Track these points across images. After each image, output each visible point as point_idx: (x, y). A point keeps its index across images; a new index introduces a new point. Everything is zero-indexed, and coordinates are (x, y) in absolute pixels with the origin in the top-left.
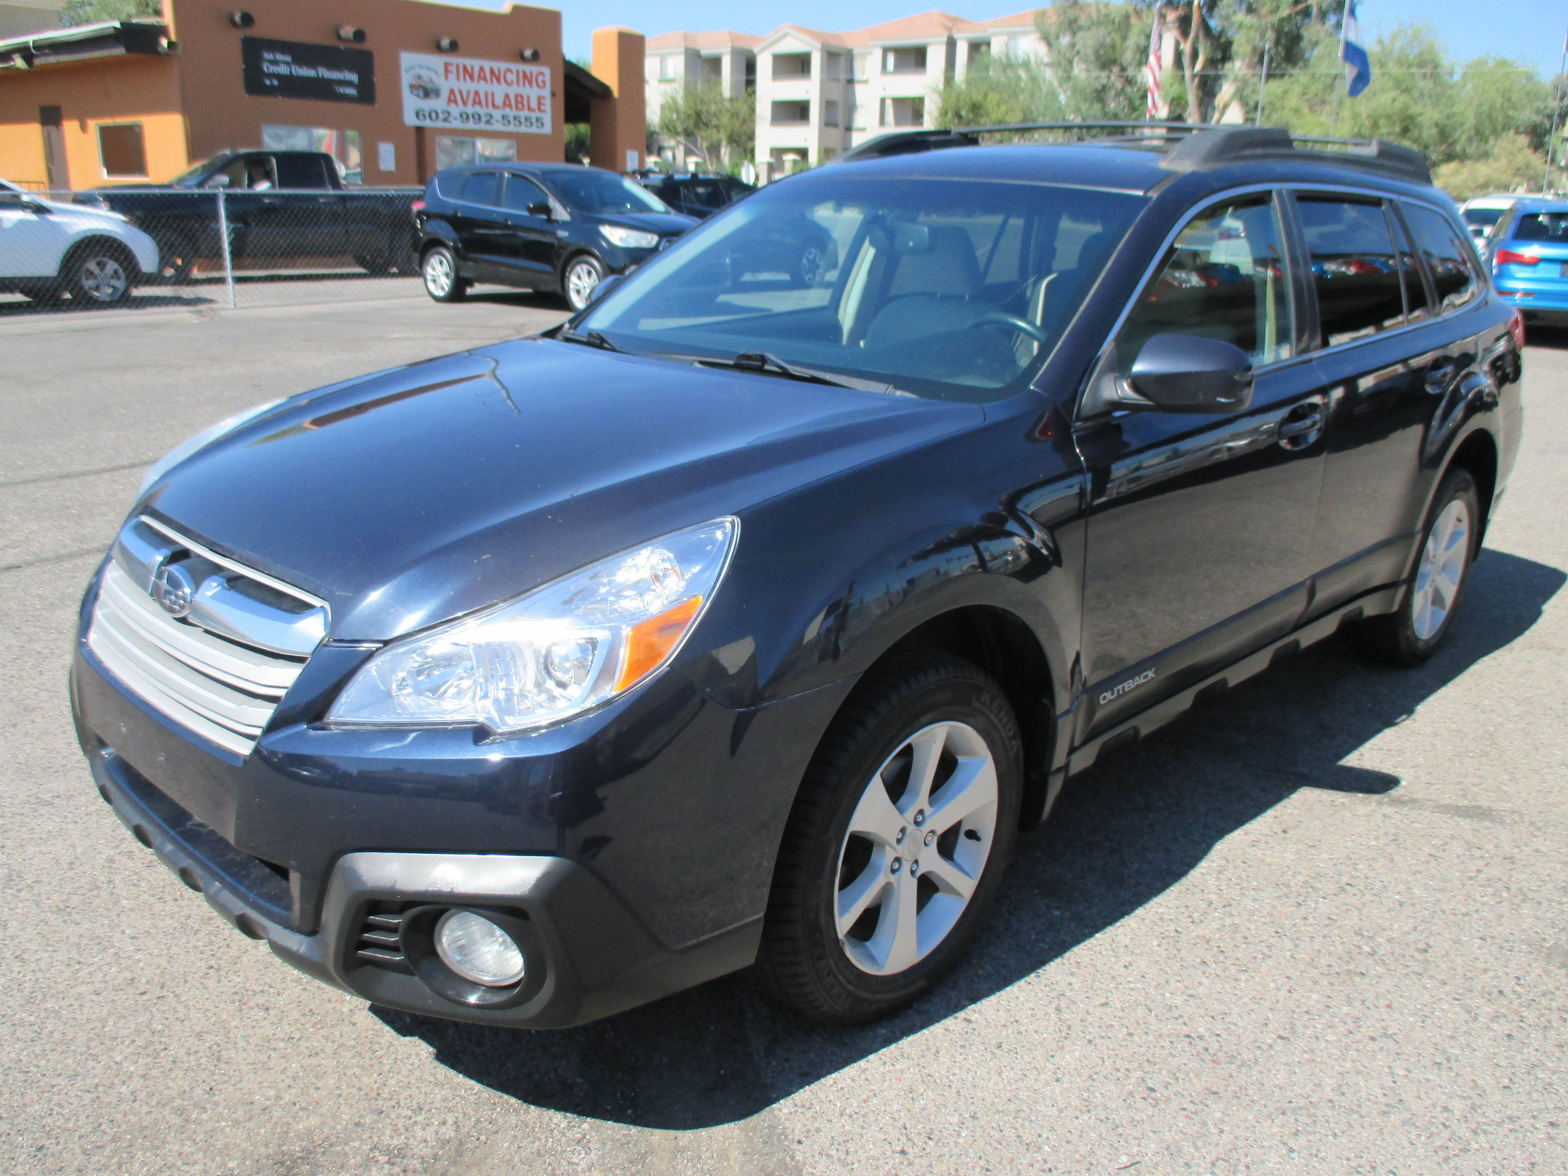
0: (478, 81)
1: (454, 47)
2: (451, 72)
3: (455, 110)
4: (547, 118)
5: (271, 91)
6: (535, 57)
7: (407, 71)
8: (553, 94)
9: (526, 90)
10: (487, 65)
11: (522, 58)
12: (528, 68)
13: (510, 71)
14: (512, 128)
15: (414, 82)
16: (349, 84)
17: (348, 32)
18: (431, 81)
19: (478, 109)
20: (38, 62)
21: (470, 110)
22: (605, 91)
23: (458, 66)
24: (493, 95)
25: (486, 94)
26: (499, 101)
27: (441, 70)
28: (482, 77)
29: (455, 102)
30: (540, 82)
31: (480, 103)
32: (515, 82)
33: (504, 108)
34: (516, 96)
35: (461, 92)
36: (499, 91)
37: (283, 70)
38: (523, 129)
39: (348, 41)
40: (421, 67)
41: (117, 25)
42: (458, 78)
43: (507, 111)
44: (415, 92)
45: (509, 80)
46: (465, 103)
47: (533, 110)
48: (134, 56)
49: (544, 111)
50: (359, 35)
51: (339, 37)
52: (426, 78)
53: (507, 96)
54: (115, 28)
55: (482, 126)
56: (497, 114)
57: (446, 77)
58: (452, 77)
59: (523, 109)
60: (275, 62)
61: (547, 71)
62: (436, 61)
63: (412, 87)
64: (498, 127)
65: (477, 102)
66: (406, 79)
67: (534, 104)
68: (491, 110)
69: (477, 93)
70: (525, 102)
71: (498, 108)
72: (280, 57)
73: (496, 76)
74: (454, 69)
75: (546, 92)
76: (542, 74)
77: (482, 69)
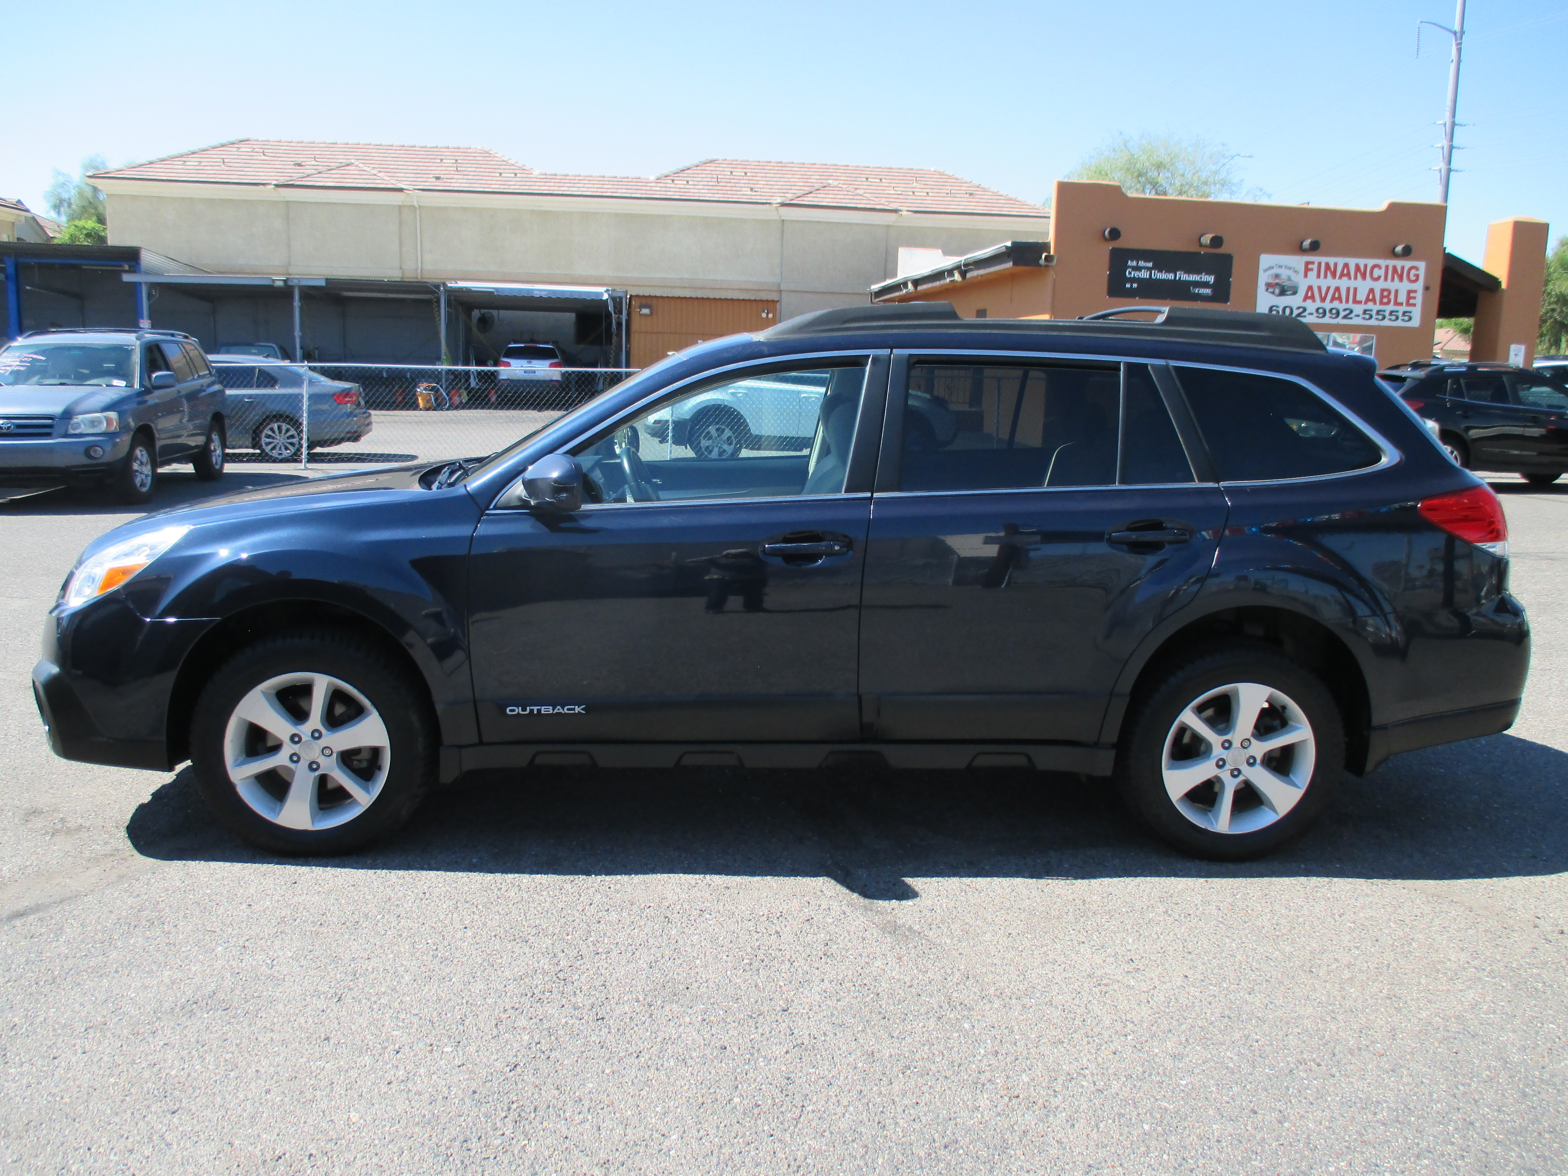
0: (1340, 278)
1: (1315, 247)
2: (1312, 270)
3: (1311, 306)
4: (1416, 313)
5: (1131, 294)
6: (1407, 252)
7: (1265, 271)
8: (1427, 288)
9: (1393, 285)
10: (1352, 262)
11: (1394, 255)
12: (1399, 263)
13: (1379, 267)
14: (1373, 322)
15: (1271, 281)
16: (1205, 285)
17: (1206, 239)
18: (1289, 279)
19: (1336, 304)
20: (969, 275)
21: (1327, 305)
22: (1492, 283)
23: (1320, 264)
24: (1355, 289)
25: (1348, 289)
26: (1362, 296)
27: (1302, 269)
28: (1344, 275)
29: (1313, 298)
30: (1412, 278)
31: (1340, 299)
32: (1383, 278)
33: (1366, 303)
34: (1383, 291)
35: (1319, 288)
36: (1363, 287)
37: (1144, 274)
38: (1386, 323)
39: (1206, 246)
40: (1280, 267)
41: (1009, 244)
42: (1318, 276)
43: (1370, 305)
44: (1271, 290)
45: (1375, 275)
46: (1323, 300)
47: (1401, 304)
48: (1020, 269)
49: (1414, 305)
50: (1217, 241)
51: (1201, 245)
52: (1284, 277)
53: (1372, 291)
54: (1007, 247)
55: (1340, 321)
56: (1358, 309)
57: (1306, 276)
58: (1312, 275)
59: (1388, 303)
60: (1138, 269)
61: (1422, 265)
62: (1298, 261)
63: (1269, 285)
64: (1356, 321)
65: (1336, 298)
66: (1263, 278)
67: (1402, 298)
68: (1351, 305)
69: (1337, 289)
70: (1392, 297)
71: (1360, 302)
72: (1141, 263)
73: (1362, 273)
74: (1315, 267)
75: (1419, 286)
76: (1417, 269)
77: (1346, 265)
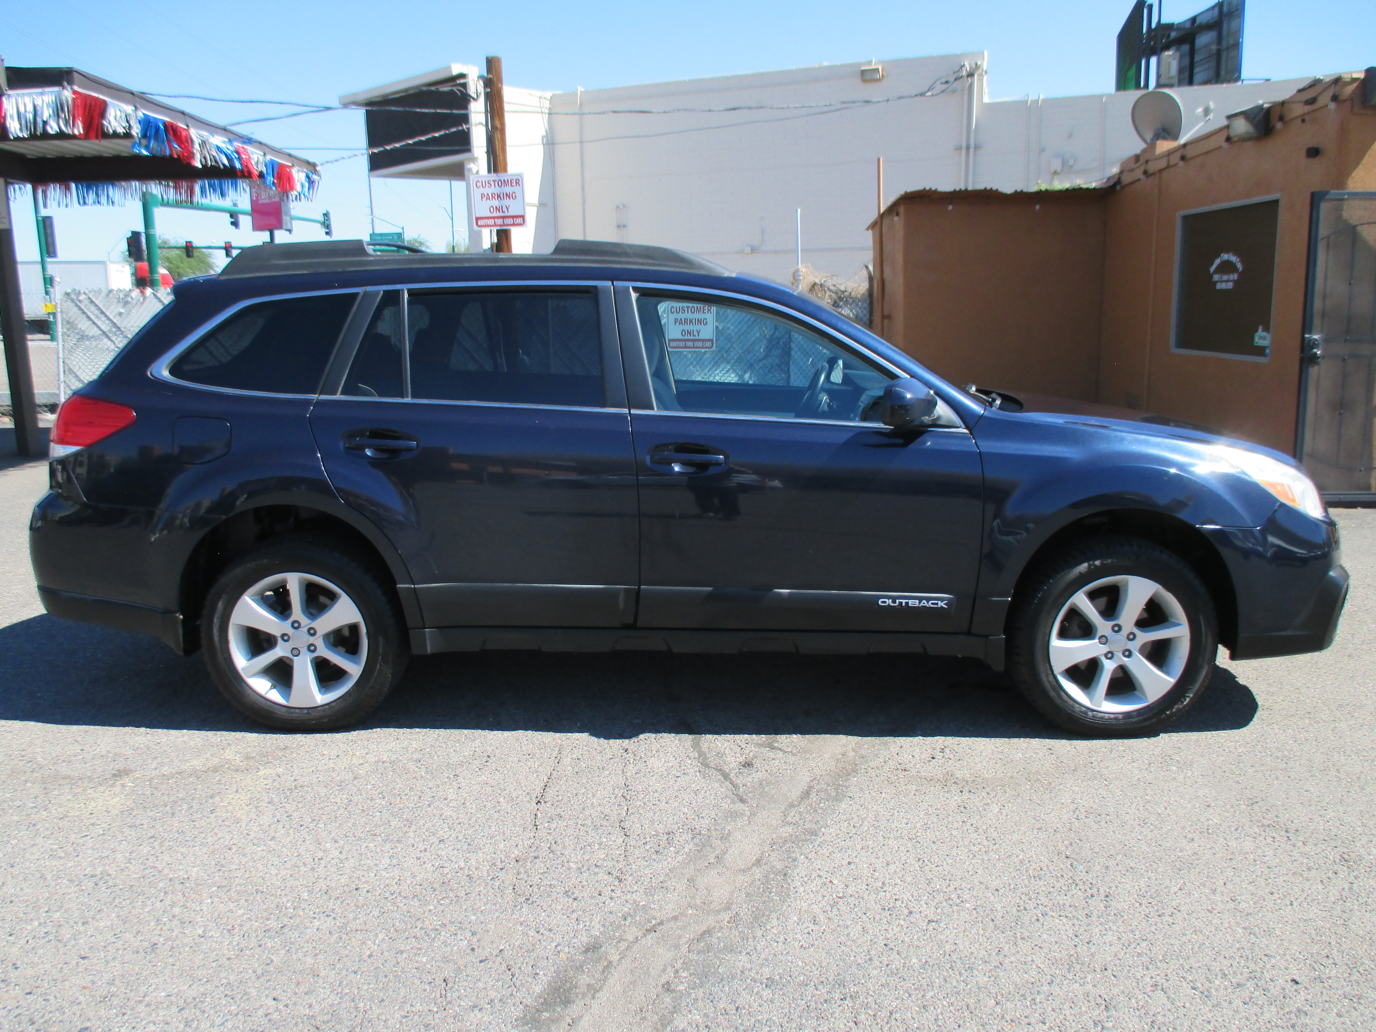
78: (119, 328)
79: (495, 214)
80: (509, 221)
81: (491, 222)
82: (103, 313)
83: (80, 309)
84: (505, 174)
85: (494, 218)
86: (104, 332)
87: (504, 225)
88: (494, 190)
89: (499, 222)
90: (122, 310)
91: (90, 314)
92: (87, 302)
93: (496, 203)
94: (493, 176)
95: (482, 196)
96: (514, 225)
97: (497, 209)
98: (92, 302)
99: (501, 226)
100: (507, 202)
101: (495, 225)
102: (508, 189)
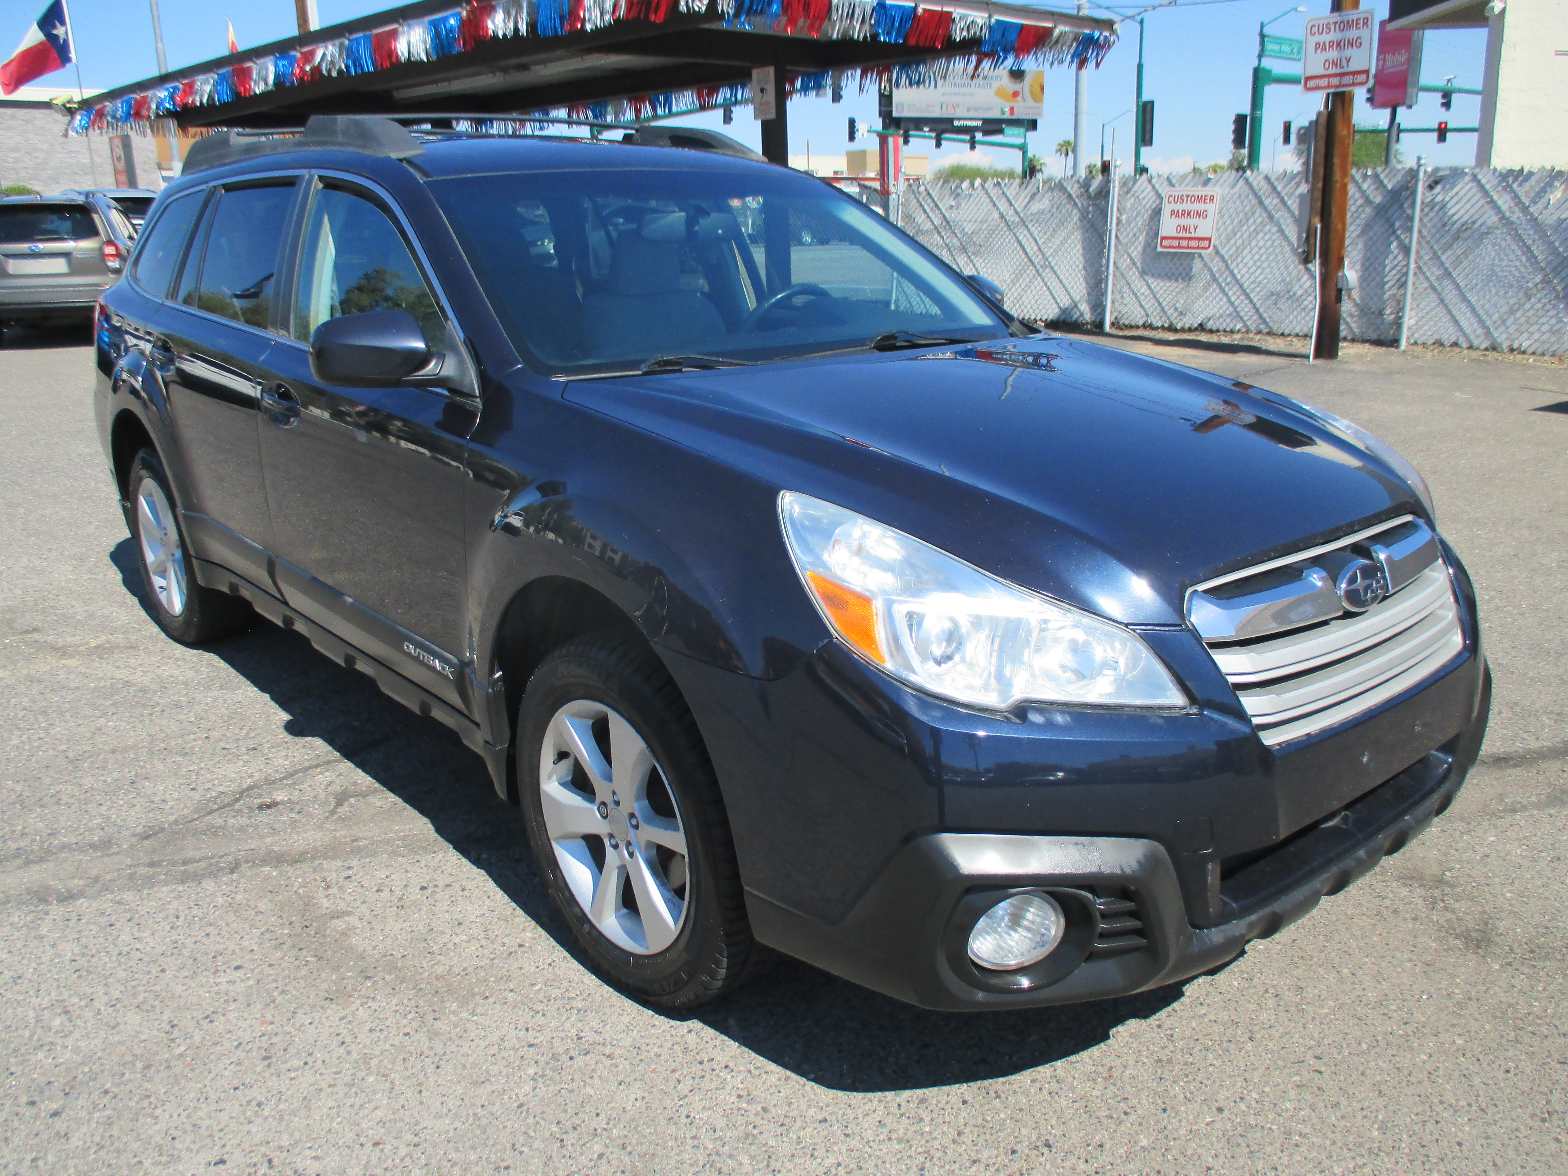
78: (948, 222)
79: (1330, 72)
80: (1348, 79)
81: (1324, 82)
82: (936, 205)
83: (918, 201)
84: (1355, 12)
85: (1329, 76)
86: (936, 227)
87: (1340, 86)
88: (1333, 36)
89: (1335, 81)
90: (953, 203)
91: (926, 207)
92: (924, 194)
93: (1333, 54)
94: (1336, 17)
95: (1317, 45)
96: (1353, 84)
97: (1335, 64)
98: (929, 194)
99: (1337, 87)
100: (1349, 52)
101: (1328, 87)
102: (1352, 34)
